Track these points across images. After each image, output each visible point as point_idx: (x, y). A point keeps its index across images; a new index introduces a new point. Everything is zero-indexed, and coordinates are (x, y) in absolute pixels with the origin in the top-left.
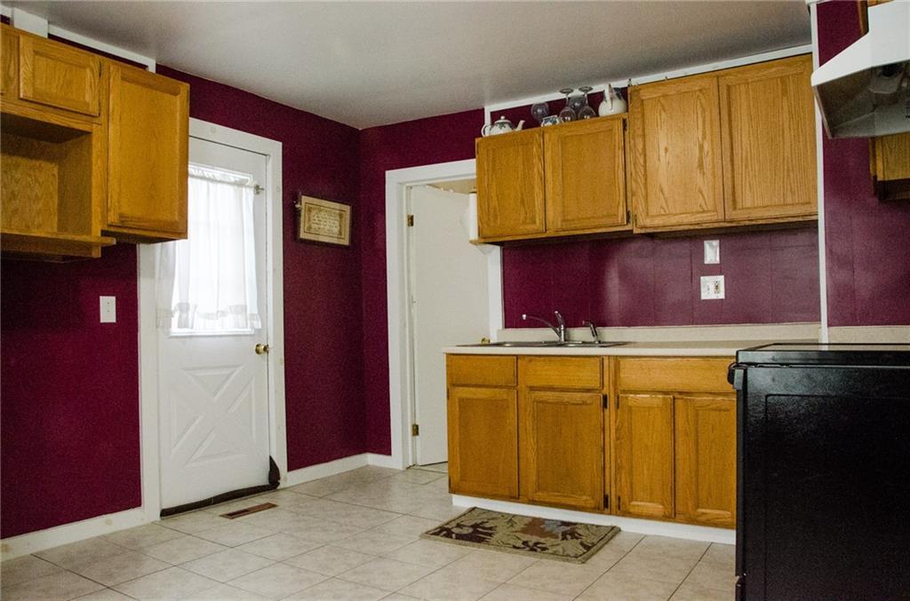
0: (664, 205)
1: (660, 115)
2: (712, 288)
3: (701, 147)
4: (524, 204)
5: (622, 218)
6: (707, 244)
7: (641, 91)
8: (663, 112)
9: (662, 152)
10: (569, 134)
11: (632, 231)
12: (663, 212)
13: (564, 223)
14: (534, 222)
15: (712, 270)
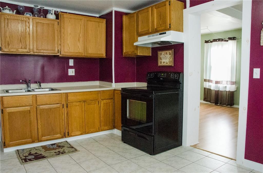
0: (69, 49)
1: (69, 24)
2: (71, 72)
3: (79, 35)
4: (21, 42)
5: (57, 52)
6: (70, 60)
7: (64, 15)
8: (69, 23)
9: (69, 34)
10: (40, 22)
11: (59, 55)
12: (68, 51)
13: (37, 50)
14: (26, 49)
15: (71, 67)
